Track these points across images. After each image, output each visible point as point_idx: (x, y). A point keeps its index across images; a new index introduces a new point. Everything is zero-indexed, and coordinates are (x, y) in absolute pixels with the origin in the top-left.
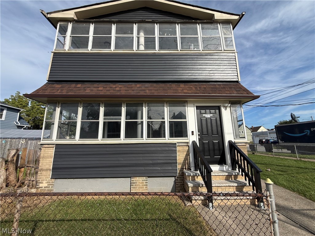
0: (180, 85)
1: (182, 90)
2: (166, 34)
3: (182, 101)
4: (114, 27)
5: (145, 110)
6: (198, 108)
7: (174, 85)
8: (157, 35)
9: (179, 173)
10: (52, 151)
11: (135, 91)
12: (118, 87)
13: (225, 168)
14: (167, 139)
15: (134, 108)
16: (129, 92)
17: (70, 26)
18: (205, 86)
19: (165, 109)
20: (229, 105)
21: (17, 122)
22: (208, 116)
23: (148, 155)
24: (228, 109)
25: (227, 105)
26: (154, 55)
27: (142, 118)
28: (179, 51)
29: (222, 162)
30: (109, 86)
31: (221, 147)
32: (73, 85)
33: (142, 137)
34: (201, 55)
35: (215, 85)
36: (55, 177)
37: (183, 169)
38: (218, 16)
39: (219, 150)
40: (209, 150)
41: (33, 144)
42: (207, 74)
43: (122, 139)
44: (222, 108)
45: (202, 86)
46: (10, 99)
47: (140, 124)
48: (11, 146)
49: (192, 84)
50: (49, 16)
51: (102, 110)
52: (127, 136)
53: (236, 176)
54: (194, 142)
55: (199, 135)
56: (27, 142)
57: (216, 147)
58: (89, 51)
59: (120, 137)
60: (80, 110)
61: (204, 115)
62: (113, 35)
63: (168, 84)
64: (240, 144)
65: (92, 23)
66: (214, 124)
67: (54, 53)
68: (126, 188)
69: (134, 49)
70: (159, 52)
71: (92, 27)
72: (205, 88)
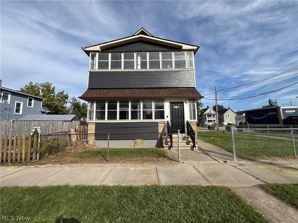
0: (161, 90)
1: (162, 93)
2: (153, 59)
3: (162, 99)
4: (123, 55)
5: (141, 104)
6: (171, 103)
7: (157, 90)
8: (148, 60)
9: (160, 137)
10: (93, 126)
11: (136, 94)
12: (127, 91)
13: (184, 135)
14: (154, 120)
15: (136, 103)
16: (133, 94)
17: (97, 54)
18: (175, 91)
19: (153, 103)
20: (188, 101)
21: (41, 109)
22: (176, 107)
23: (143, 128)
24: (188, 103)
25: (187, 101)
26: (147, 72)
27: (140, 109)
28: (161, 70)
29: (182, 132)
30: (122, 91)
31: (183, 124)
32: (102, 91)
33: (140, 119)
34: (174, 72)
35: (181, 90)
36: (96, 139)
37: (162, 135)
38: (185, 47)
39: (182, 126)
40: (176, 126)
41: (67, 124)
42: (177, 83)
43: (130, 120)
44: (184, 103)
45: (173, 91)
46: (25, 88)
47: (139, 112)
48: (53, 125)
49: (168, 89)
50: (85, 49)
51: (118, 104)
52: (132, 118)
53: (188, 138)
54: (168, 122)
55: (171, 118)
56: (63, 123)
57: (180, 124)
58: (110, 71)
59: (128, 119)
60: (107, 105)
61: (174, 107)
62: (123, 60)
63: (154, 90)
64: (193, 123)
65: (110, 52)
66: (180, 112)
67: (90, 72)
68: (132, 144)
69: (135, 69)
70: (149, 70)
71: (110, 55)
72: (175, 92)
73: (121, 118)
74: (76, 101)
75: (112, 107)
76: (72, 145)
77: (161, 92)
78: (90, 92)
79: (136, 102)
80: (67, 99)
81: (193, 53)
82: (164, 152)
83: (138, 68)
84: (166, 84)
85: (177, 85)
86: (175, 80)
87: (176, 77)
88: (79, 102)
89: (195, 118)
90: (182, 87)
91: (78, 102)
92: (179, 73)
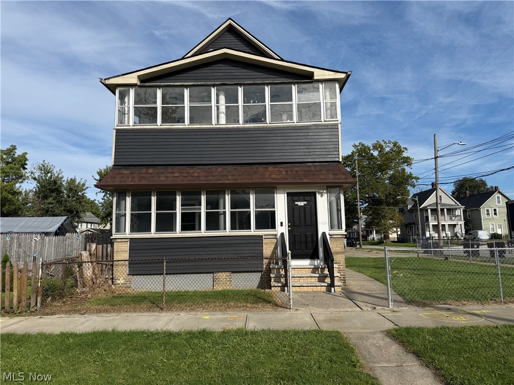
0: (268, 168)
1: (271, 175)
2: (252, 102)
3: (267, 189)
4: (187, 92)
5: (228, 198)
6: (288, 194)
7: (261, 169)
8: (241, 103)
9: (265, 268)
10: (126, 245)
11: (216, 178)
12: (196, 171)
13: (316, 262)
14: (253, 231)
15: (215, 196)
16: (210, 178)
17: (132, 92)
18: (298, 169)
19: (251, 196)
22: (301, 204)
23: (231, 249)
24: (325, 196)
25: (322, 191)
26: (238, 130)
27: (225, 208)
28: (268, 125)
29: (314, 256)
30: (185, 171)
31: (315, 238)
32: (144, 170)
33: (225, 229)
34: (296, 128)
37: (270, 263)
38: (318, 74)
39: (313, 243)
40: (301, 243)
43: (203, 232)
44: (317, 194)
45: (294, 169)
47: (222, 214)
48: (20, 245)
49: (283, 165)
50: (107, 82)
51: (179, 199)
52: (208, 228)
53: (323, 269)
54: (282, 234)
55: (289, 226)
56: (43, 239)
57: (309, 239)
58: (159, 127)
59: (200, 229)
60: (154, 200)
61: (296, 203)
62: (187, 104)
63: (254, 167)
64: (335, 236)
65: (159, 87)
66: (308, 214)
67: (117, 130)
68: (208, 284)
69: (213, 123)
70: (243, 126)
71: (159, 93)
72: (297, 171)
73: (184, 228)
74: (49, 175)
75: (166, 204)
76: (84, 285)
77: (269, 173)
78: (118, 174)
79: (215, 194)
80: (25, 168)
81: (337, 86)
82: (270, 295)
83: (219, 120)
84: (280, 154)
85: (302, 157)
86: (297, 147)
87: (299, 141)
88: (60, 176)
89: (340, 227)
90: (314, 160)
91: (57, 177)
92: (306, 131)
